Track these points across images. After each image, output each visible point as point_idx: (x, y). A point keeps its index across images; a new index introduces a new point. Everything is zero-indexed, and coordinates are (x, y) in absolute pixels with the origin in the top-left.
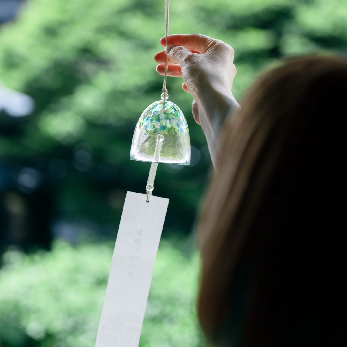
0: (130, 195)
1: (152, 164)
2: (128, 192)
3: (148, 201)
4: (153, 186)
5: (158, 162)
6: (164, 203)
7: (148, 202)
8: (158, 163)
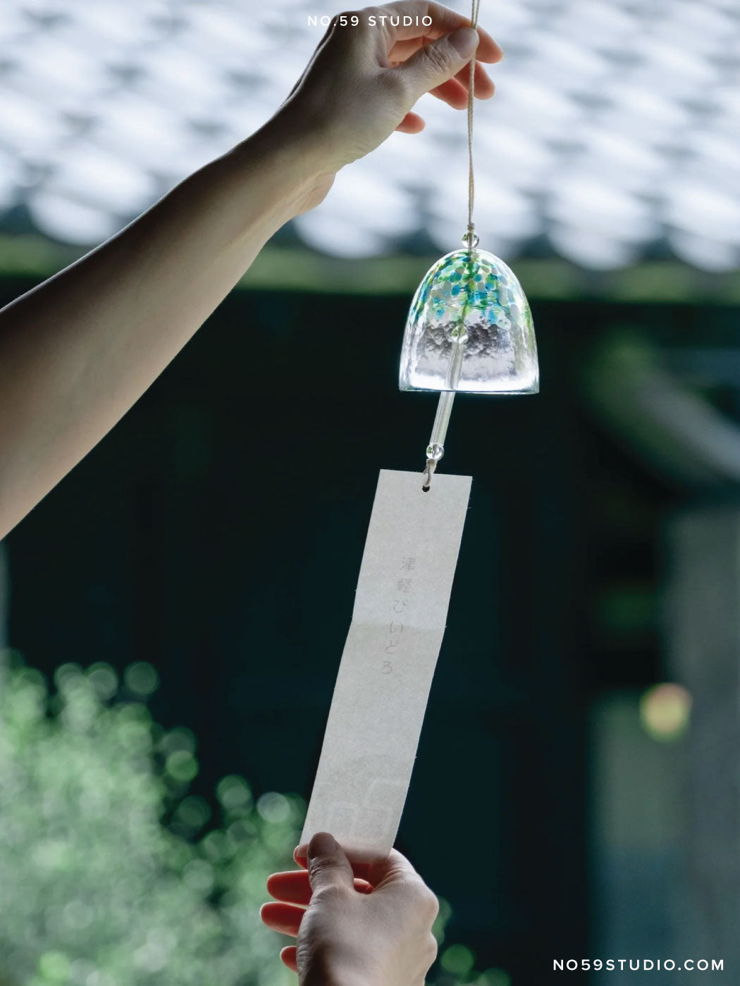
0: (387, 478)
1: (443, 394)
2: (383, 472)
3: (426, 486)
4: (443, 448)
5: (457, 390)
6: (462, 485)
7: (426, 489)
8: (454, 393)
